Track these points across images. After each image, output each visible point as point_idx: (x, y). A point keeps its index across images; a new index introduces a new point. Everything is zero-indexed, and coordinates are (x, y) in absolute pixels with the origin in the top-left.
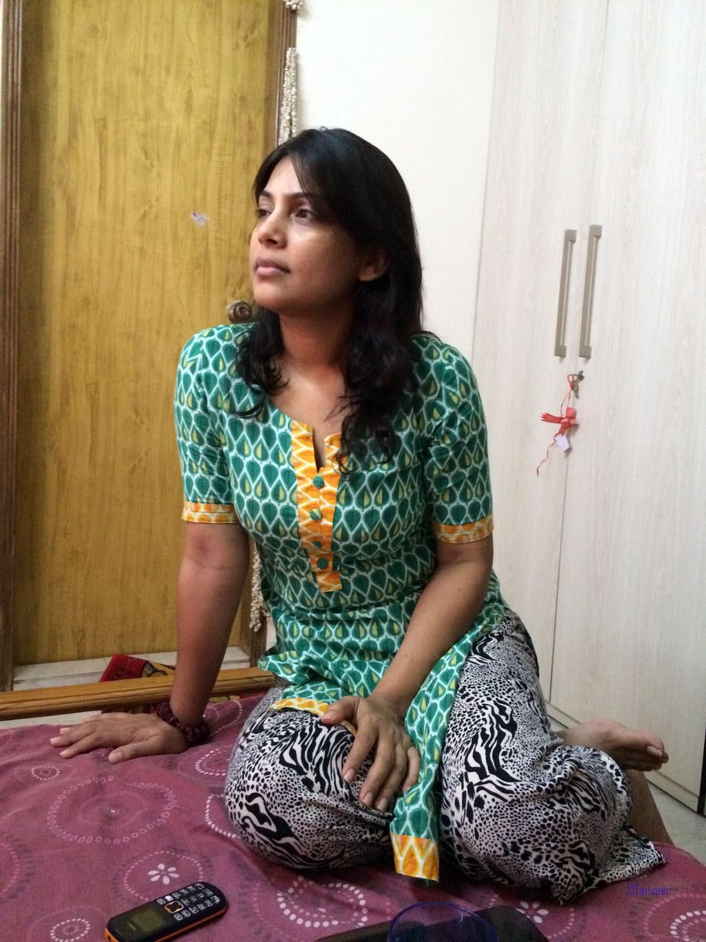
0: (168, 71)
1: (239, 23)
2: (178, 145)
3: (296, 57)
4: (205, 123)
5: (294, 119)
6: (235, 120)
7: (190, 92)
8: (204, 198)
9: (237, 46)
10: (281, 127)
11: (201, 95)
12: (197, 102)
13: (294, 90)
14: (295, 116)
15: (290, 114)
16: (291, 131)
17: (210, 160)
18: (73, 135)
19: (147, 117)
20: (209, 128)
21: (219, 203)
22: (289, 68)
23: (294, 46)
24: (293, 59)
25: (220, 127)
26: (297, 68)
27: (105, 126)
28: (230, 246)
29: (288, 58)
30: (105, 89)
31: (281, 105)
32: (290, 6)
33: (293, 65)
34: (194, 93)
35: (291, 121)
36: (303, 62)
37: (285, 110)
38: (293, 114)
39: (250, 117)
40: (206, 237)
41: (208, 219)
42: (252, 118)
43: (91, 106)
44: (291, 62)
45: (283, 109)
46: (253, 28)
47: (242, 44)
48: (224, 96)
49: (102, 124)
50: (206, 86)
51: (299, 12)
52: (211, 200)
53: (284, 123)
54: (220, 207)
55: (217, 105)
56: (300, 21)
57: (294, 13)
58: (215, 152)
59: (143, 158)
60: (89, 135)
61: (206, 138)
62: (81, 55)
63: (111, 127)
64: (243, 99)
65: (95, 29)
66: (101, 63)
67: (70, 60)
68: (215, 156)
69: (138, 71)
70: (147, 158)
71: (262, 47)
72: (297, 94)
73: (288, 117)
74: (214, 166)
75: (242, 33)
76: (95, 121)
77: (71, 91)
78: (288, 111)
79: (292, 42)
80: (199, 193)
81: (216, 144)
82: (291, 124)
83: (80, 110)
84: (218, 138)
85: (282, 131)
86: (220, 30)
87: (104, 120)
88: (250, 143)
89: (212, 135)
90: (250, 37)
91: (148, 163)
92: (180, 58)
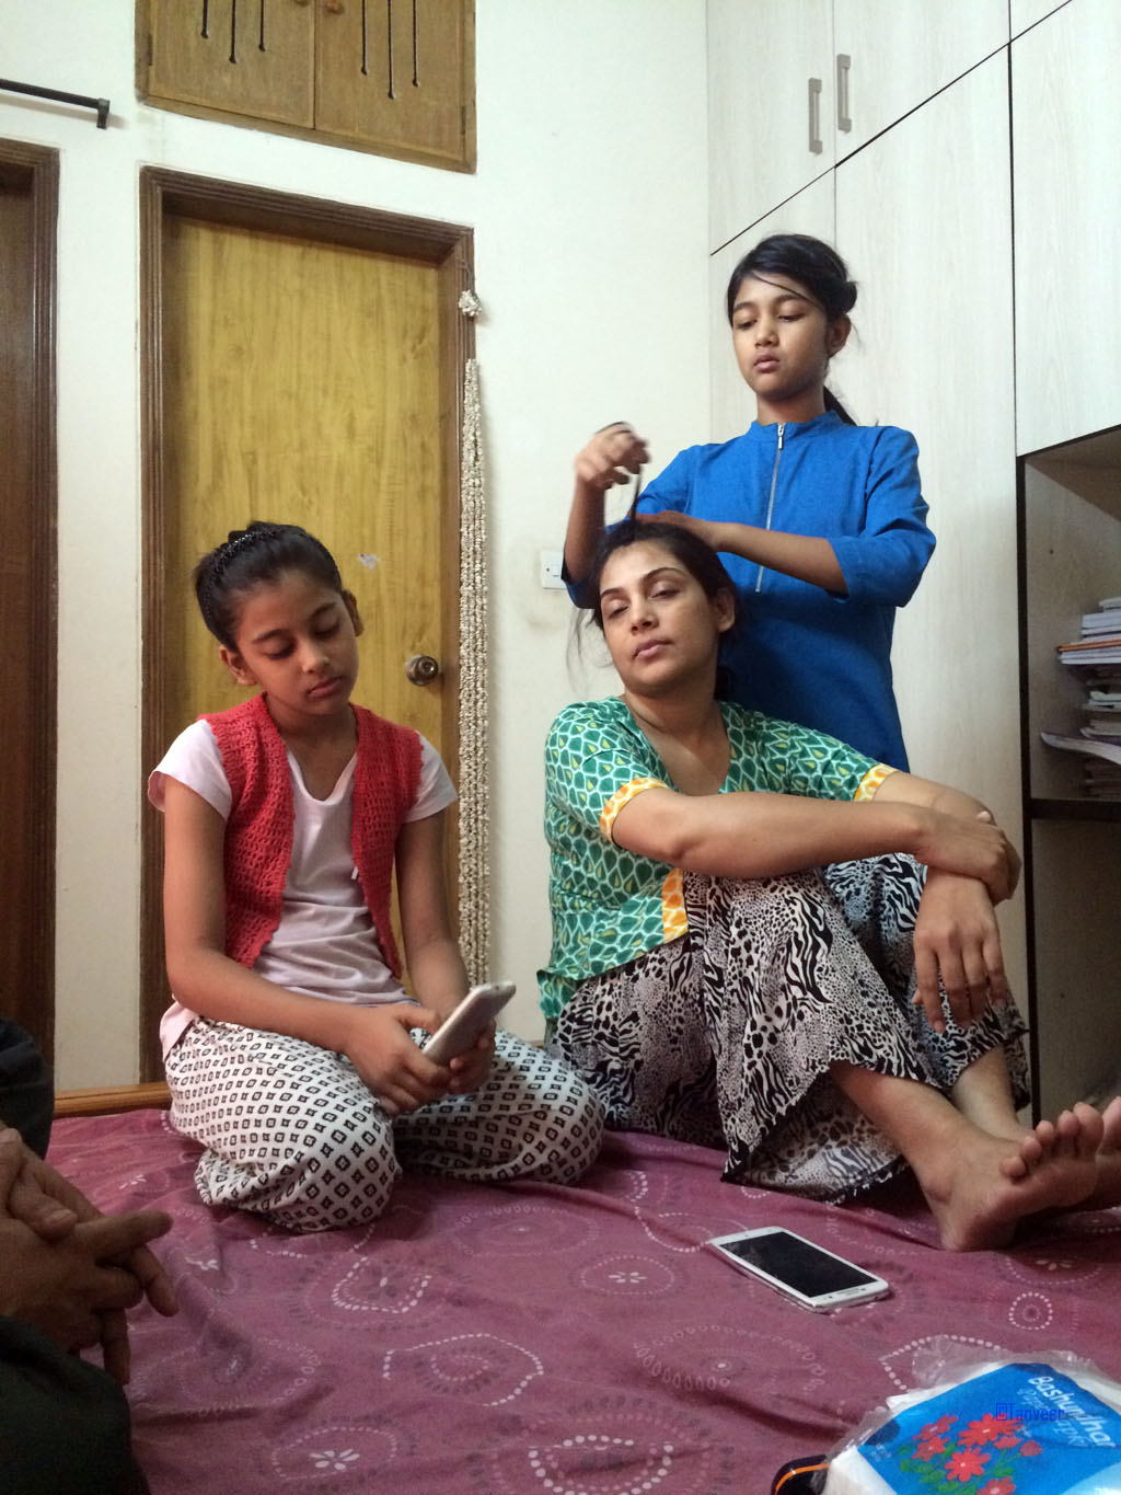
0: (325, 392)
1: (405, 331)
2: (340, 475)
3: (478, 369)
4: (370, 449)
5: (479, 440)
6: (405, 445)
7: (352, 416)
8: (373, 537)
9: (404, 359)
10: (465, 449)
11: (364, 418)
12: (360, 426)
13: (477, 406)
14: (480, 436)
15: (474, 435)
16: (476, 454)
17: (378, 491)
18: (218, 472)
19: (302, 447)
20: (376, 455)
21: (391, 540)
22: (470, 382)
23: (474, 357)
24: (474, 372)
25: (388, 452)
26: (478, 382)
27: (254, 462)
28: (406, 590)
29: (467, 370)
30: (253, 418)
31: (462, 424)
32: (468, 314)
33: (474, 379)
34: (357, 416)
35: (475, 442)
36: (485, 373)
37: (468, 429)
38: (478, 433)
39: (422, 437)
40: (376, 582)
41: (379, 560)
42: (426, 439)
43: (238, 438)
44: (471, 375)
45: (465, 429)
46: (421, 337)
47: (410, 356)
48: (392, 416)
49: (251, 458)
50: (370, 407)
51: (479, 319)
52: (381, 538)
53: (467, 445)
54: (391, 544)
55: (384, 427)
56: (479, 329)
57: (471, 320)
58: (384, 481)
59: (300, 495)
60: (236, 470)
61: (373, 465)
62: (225, 381)
63: (261, 461)
64: (413, 417)
65: (239, 350)
66: (247, 390)
67: (211, 387)
68: (384, 487)
69: (290, 396)
70: (304, 494)
71: (433, 358)
72: (480, 411)
73: (472, 438)
74: (383, 497)
75: (409, 344)
76: (243, 455)
77: (215, 424)
78: (472, 430)
79: (471, 353)
80: (366, 532)
81: (385, 473)
82: (476, 445)
83: (225, 443)
84: (386, 464)
85: (465, 454)
86: (384, 342)
87: (253, 453)
88: (424, 468)
89: (379, 462)
90: (418, 347)
91: (306, 500)
92: (338, 377)
